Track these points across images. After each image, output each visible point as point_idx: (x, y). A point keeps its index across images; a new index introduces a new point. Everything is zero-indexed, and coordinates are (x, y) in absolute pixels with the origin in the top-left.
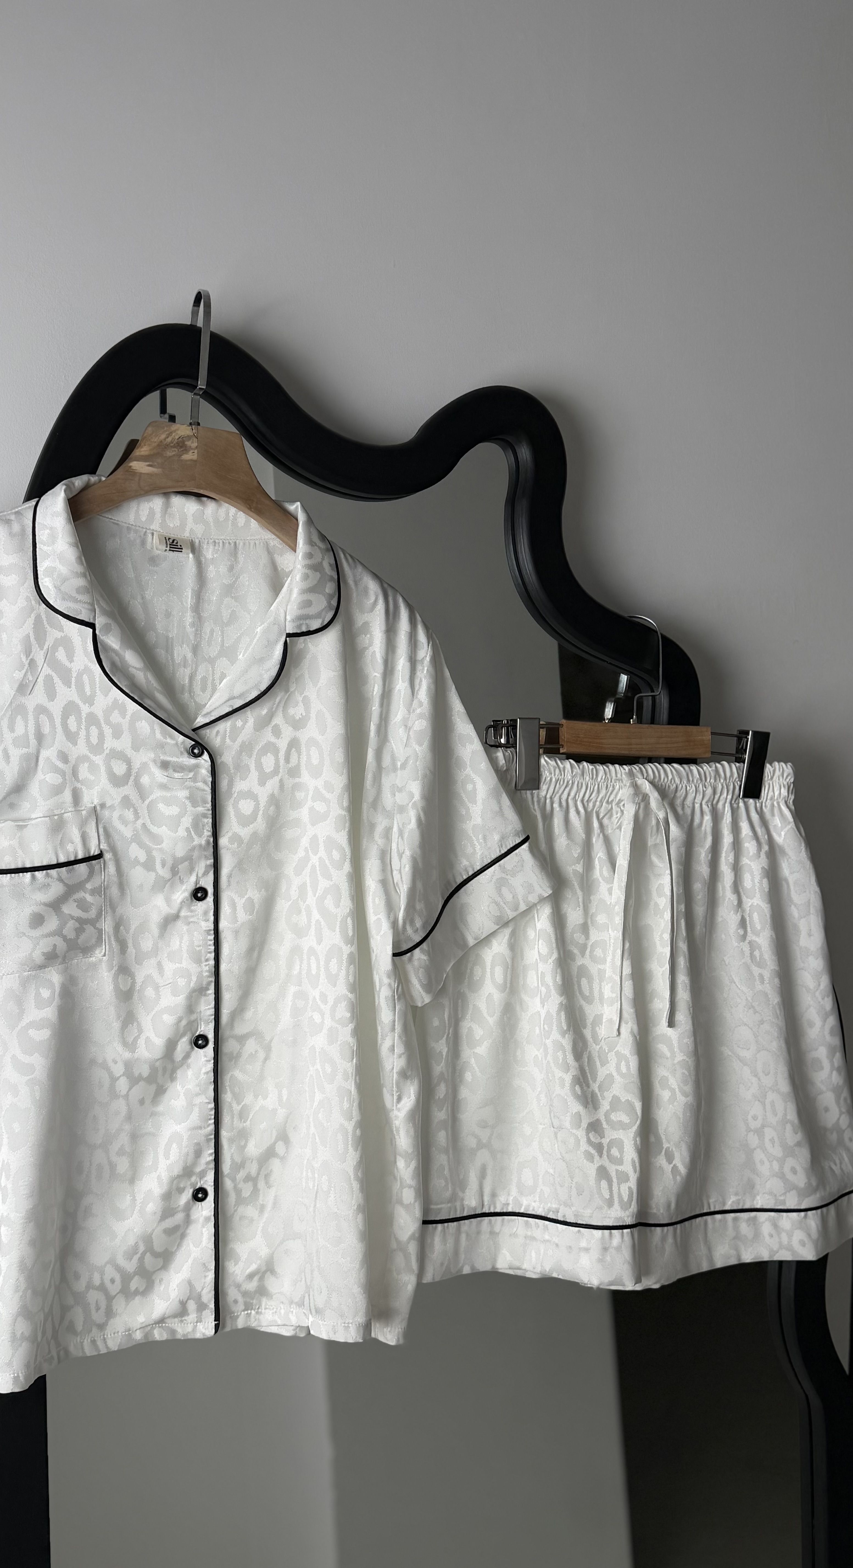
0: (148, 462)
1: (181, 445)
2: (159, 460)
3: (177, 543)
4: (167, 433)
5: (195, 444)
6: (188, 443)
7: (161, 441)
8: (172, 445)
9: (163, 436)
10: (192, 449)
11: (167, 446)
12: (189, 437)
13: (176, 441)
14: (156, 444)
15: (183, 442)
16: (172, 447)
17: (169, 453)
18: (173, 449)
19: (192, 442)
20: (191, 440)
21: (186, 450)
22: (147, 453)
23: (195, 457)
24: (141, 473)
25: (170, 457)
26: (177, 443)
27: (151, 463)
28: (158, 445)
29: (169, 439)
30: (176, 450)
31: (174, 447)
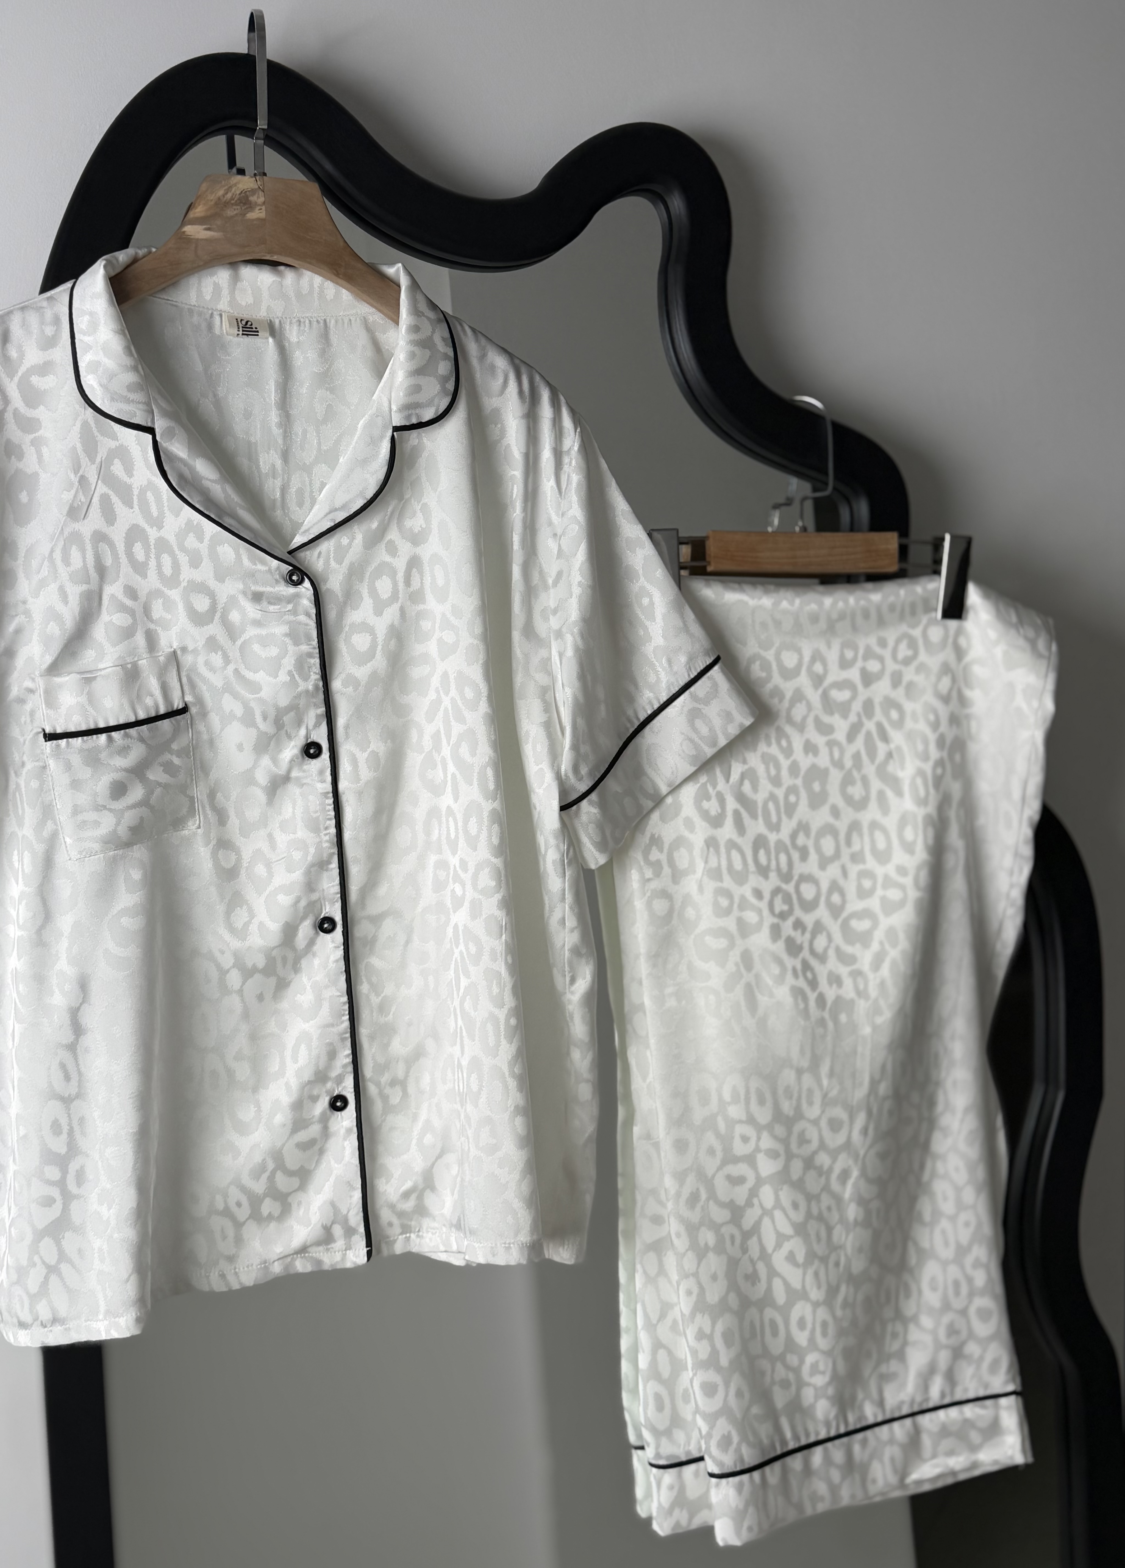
0: (204, 225)
1: (244, 201)
2: (219, 222)
3: (252, 325)
4: (226, 187)
5: (262, 199)
6: (253, 199)
7: (219, 199)
8: (233, 202)
9: (221, 192)
10: (259, 205)
11: (227, 204)
12: (253, 191)
13: (238, 196)
14: (212, 203)
15: (247, 197)
16: (233, 204)
17: (230, 212)
18: (235, 207)
19: (258, 197)
20: (257, 195)
21: (251, 207)
22: (202, 214)
23: (263, 215)
24: (198, 239)
25: (232, 217)
26: (239, 199)
27: (209, 226)
28: (216, 204)
29: (229, 195)
30: (239, 207)
31: (236, 204)
